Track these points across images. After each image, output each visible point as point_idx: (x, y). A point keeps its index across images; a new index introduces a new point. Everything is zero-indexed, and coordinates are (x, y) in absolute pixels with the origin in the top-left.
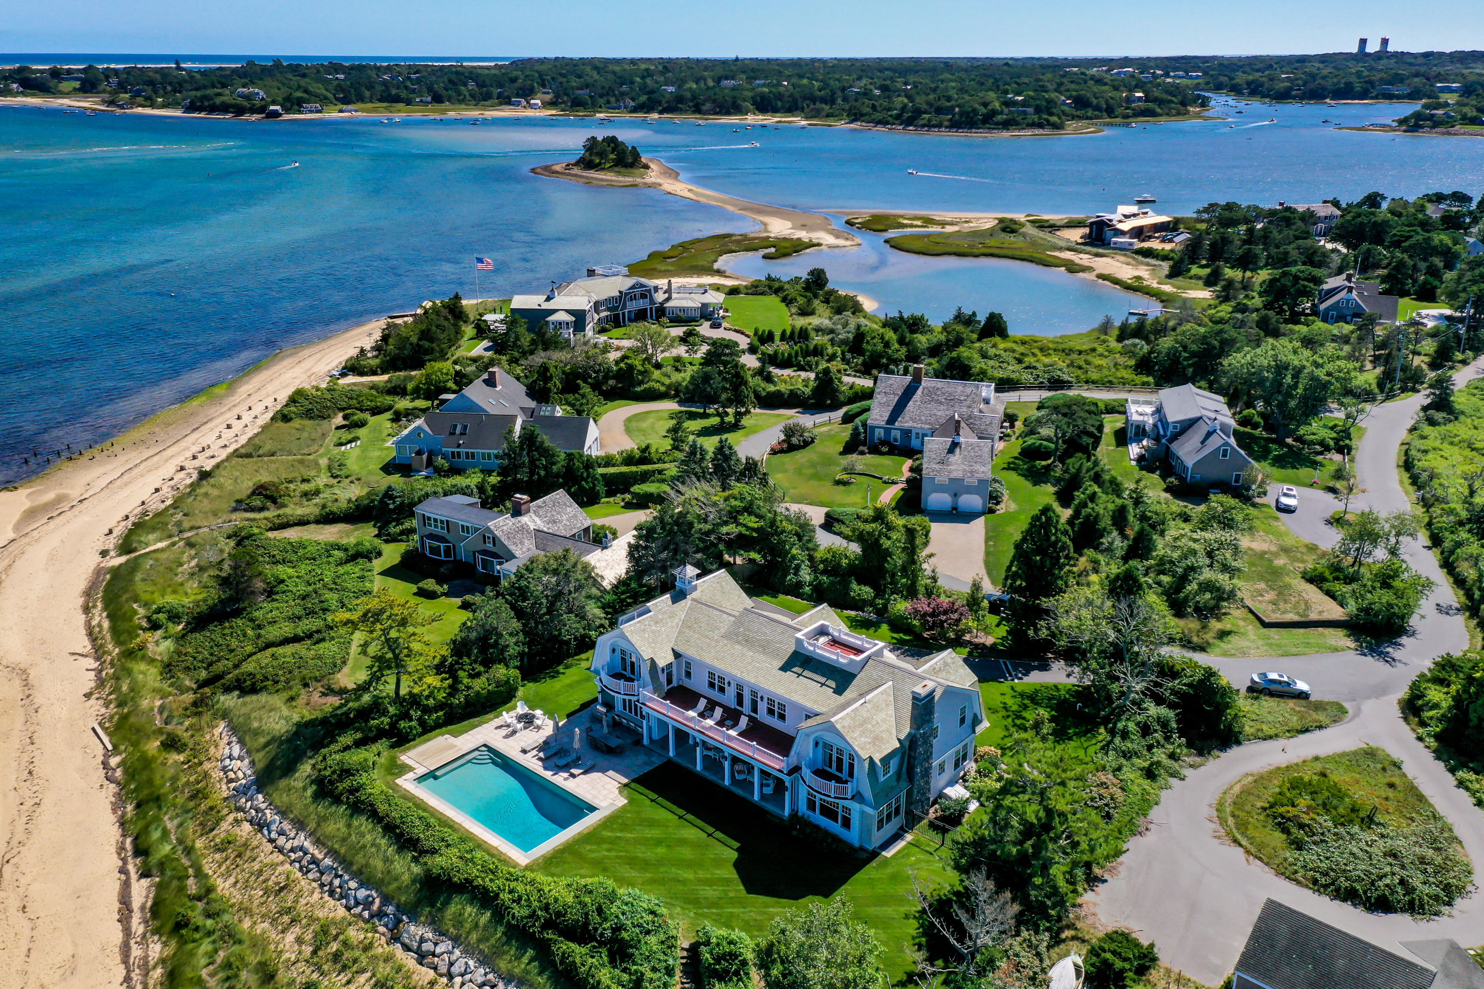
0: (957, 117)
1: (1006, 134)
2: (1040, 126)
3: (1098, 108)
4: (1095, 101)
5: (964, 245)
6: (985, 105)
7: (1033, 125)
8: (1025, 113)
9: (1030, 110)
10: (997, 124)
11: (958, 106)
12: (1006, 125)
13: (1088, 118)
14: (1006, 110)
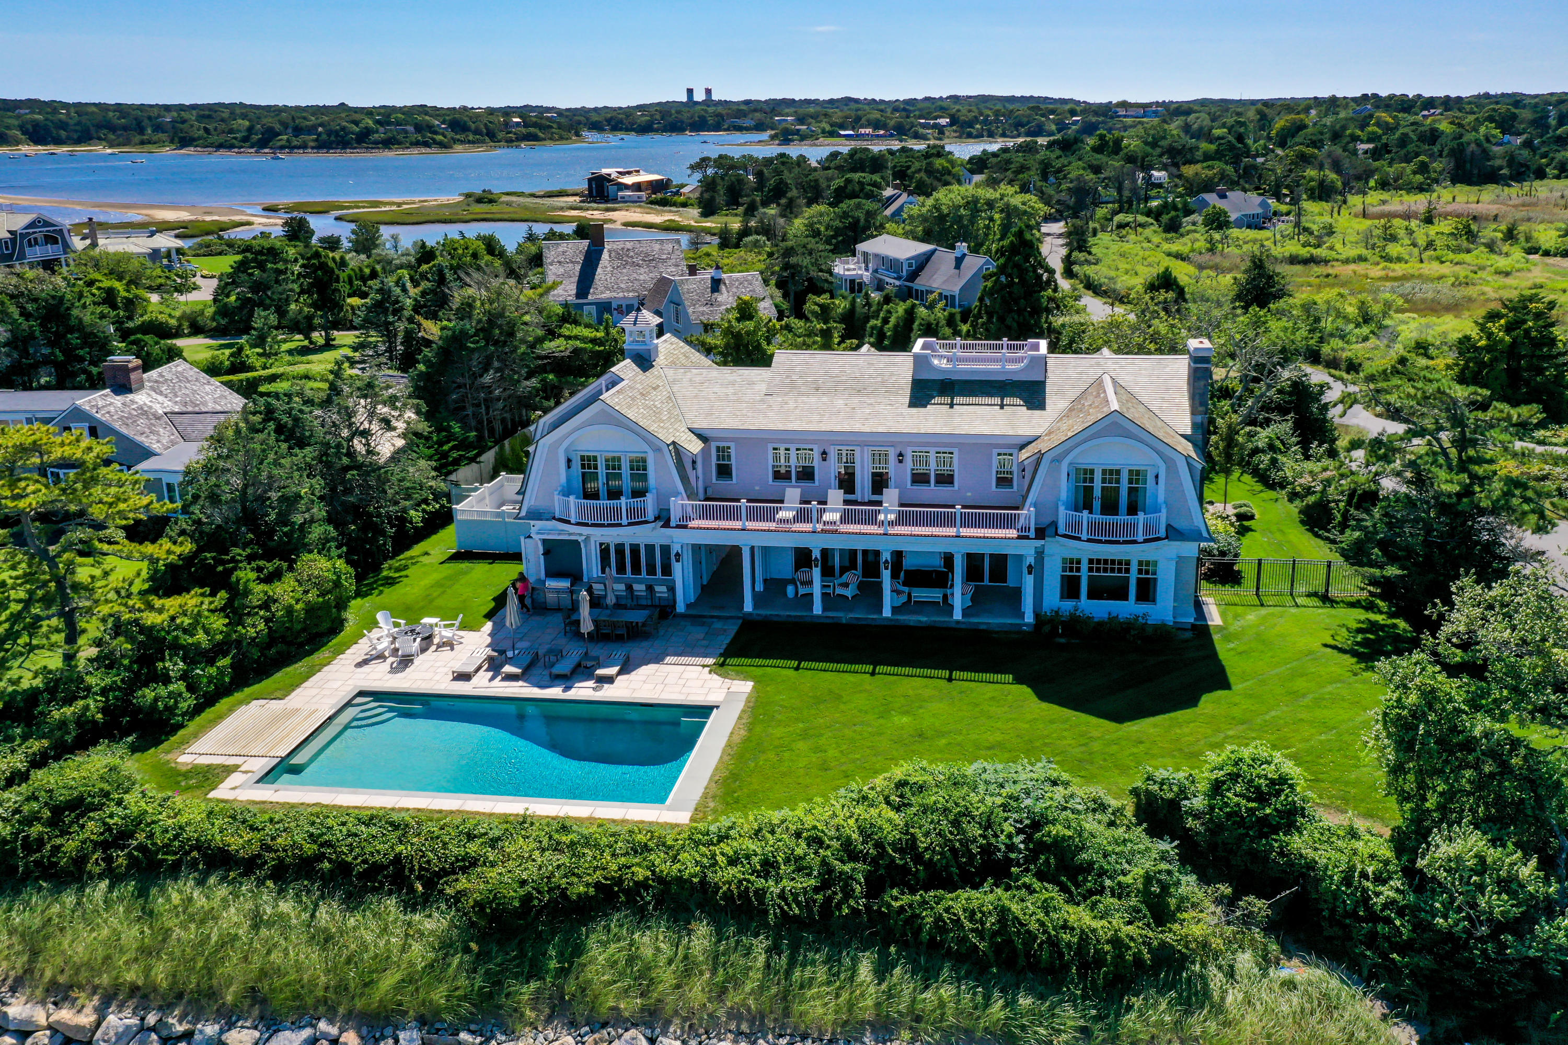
0: (324, 137)
1: (389, 154)
2: (426, 144)
3: (477, 132)
4: (473, 126)
5: (447, 214)
6: (356, 123)
7: (417, 144)
8: (406, 132)
9: (410, 128)
10: (376, 143)
11: (321, 125)
12: (387, 143)
13: (469, 142)
14: (381, 129)
